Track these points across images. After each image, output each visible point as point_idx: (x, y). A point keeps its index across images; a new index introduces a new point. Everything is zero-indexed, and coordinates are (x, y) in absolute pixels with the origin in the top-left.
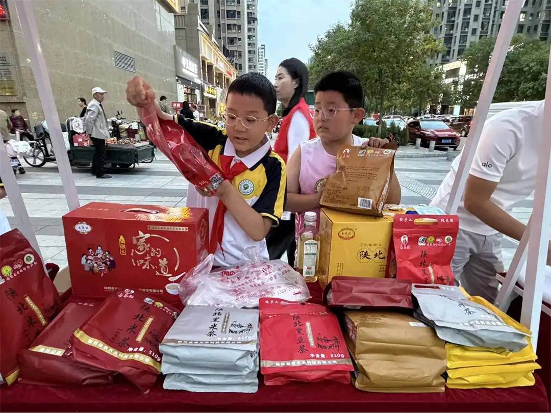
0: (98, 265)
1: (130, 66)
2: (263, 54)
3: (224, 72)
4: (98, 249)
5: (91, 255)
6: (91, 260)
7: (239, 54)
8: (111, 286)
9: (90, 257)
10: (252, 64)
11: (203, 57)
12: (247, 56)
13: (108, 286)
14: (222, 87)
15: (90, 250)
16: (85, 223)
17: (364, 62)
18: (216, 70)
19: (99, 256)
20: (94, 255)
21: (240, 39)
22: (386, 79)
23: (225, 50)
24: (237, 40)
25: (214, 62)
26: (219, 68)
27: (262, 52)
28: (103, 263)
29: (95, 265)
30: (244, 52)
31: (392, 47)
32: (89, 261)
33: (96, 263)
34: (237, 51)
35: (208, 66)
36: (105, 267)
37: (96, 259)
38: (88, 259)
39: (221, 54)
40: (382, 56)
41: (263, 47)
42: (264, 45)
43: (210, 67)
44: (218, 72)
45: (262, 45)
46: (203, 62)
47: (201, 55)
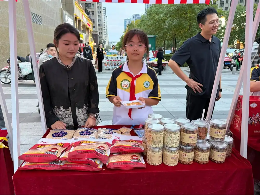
0: (255, 121)
1: (39, 21)
2: (105, 13)
3: (86, 24)
4: (257, 114)
5: (253, 117)
6: (253, 119)
7: (92, 13)
8: (257, 130)
9: (252, 118)
10: (99, 19)
11: (76, 16)
12: (97, 14)
13: (256, 130)
14: (85, 33)
15: (254, 115)
16: (255, 103)
17: (182, 19)
18: (82, 23)
19: (257, 117)
20: (255, 117)
21: (93, 4)
22: (194, 29)
23: (87, 11)
24: (91, 5)
25: (81, 18)
26: (84, 22)
27: (104, 12)
28: (257, 120)
29: (254, 121)
30: (96, 12)
31: (198, 11)
32: (251, 120)
33: (254, 120)
34: (91, 11)
35: (78, 20)
36: (257, 122)
37: (255, 118)
38: (252, 119)
39: (85, 13)
40: (192, 16)
41: (105, 9)
42: (105, 8)
43: (79, 21)
44: (83, 24)
45: (104, 8)
46: (76, 18)
47: (74, 14)
